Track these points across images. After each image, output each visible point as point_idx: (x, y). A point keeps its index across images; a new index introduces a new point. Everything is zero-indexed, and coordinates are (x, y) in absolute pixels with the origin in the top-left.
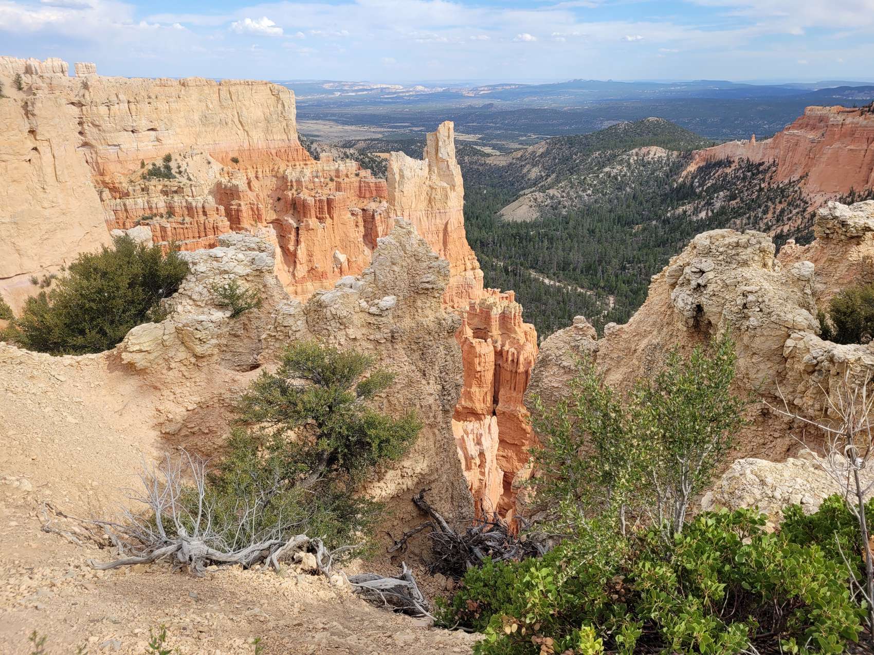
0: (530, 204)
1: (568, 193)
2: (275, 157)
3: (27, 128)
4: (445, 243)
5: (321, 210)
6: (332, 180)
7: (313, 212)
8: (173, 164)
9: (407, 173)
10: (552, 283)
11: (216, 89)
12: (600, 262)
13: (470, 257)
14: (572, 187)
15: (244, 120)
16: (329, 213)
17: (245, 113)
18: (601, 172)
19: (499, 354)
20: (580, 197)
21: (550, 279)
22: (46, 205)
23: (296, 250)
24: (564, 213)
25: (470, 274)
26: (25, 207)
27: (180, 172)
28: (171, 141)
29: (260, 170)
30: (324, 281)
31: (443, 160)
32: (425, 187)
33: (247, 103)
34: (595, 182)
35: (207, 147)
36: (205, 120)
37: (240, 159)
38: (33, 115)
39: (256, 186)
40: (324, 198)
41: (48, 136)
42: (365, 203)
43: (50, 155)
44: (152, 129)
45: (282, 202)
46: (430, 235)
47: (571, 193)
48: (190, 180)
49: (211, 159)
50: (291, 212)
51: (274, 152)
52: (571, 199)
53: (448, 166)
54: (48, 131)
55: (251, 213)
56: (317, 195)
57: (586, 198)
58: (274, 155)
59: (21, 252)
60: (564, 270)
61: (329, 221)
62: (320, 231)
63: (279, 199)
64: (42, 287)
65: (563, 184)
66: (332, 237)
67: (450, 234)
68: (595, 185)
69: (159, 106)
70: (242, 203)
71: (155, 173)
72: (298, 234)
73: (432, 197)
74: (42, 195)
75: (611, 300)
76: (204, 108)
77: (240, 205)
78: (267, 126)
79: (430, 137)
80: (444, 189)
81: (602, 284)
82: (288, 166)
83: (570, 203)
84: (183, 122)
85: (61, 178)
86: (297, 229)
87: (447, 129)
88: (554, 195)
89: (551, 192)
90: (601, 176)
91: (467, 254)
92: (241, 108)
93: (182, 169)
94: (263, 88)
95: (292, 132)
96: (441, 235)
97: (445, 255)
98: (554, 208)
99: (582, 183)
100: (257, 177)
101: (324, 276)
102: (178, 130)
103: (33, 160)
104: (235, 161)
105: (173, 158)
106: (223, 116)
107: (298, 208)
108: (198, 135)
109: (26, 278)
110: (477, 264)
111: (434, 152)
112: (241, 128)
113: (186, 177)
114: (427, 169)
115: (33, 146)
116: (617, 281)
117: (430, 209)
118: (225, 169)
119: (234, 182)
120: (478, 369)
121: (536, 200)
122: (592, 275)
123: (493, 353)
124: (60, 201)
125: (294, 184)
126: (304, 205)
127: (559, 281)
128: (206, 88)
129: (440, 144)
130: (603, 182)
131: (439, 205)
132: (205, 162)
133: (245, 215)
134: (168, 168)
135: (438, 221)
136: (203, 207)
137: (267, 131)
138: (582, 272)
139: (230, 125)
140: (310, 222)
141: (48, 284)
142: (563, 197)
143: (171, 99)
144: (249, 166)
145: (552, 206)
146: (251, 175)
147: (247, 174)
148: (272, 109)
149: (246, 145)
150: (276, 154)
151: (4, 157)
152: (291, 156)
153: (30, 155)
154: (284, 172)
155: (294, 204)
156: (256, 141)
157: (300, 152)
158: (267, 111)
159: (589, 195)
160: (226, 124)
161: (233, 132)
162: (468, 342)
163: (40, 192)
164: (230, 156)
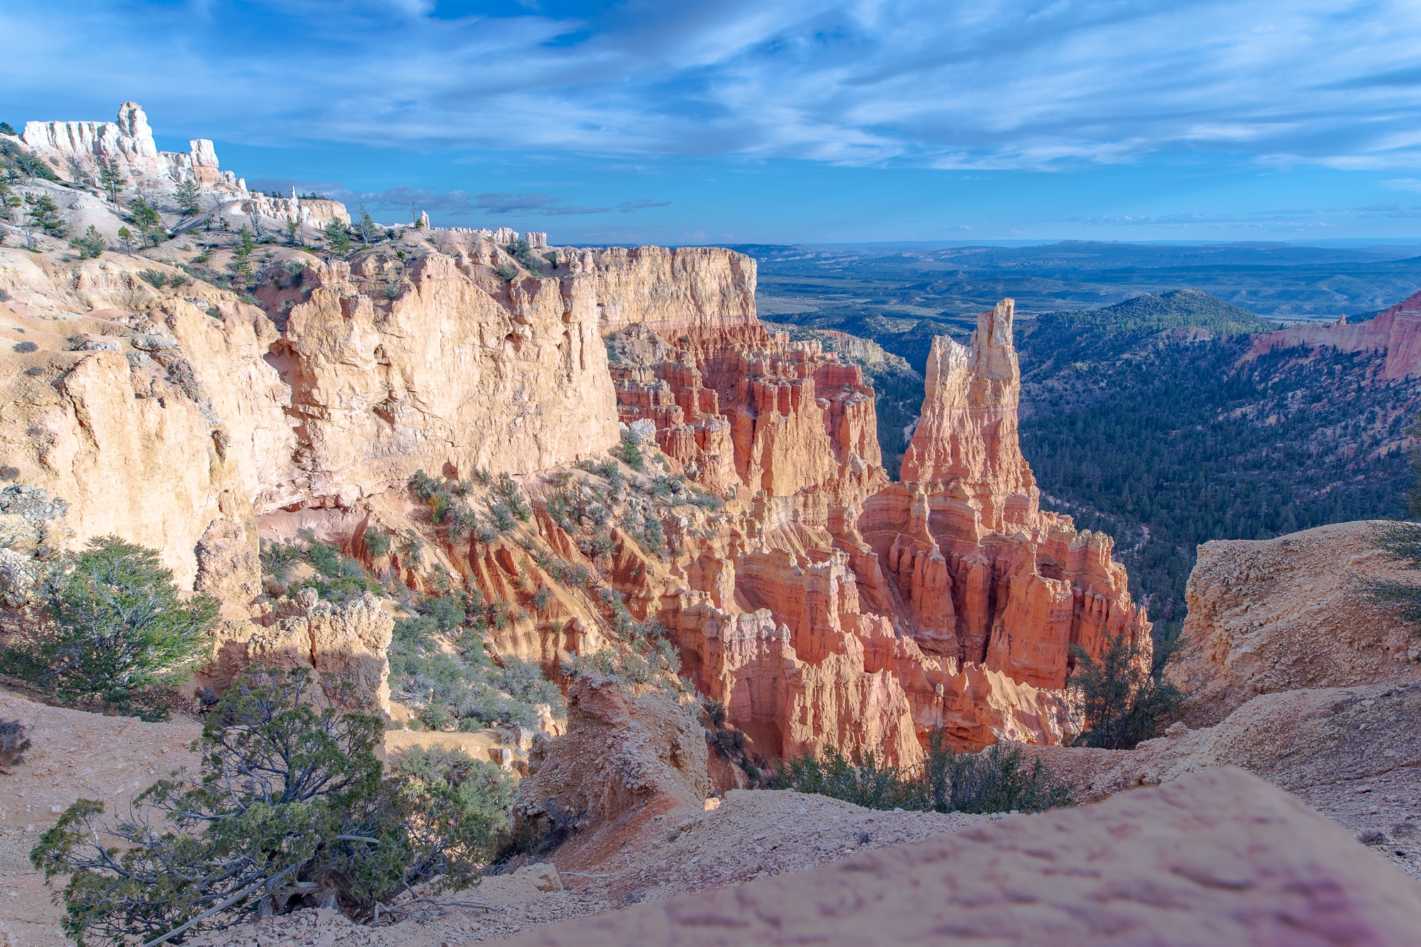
0: (1021, 397)
1: (1073, 384)
2: (728, 336)
3: (562, 309)
4: (994, 451)
5: (783, 400)
6: (794, 364)
7: (775, 402)
8: (617, 344)
9: (951, 361)
10: (1059, 502)
11: (669, 259)
13: (1023, 469)
15: (697, 293)
16: (794, 404)
17: (700, 285)
18: (1118, 360)
19: (1079, 601)
20: (1090, 391)
21: (1056, 497)
23: (750, 447)
24: (1068, 409)
25: (1022, 490)
26: (551, 396)
27: (625, 353)
28: (617, 318)
29: (711, 352)
30: (841, 492)
31: (997, 346)
32: (971, 380)
33: (702, 274)
34: (1110, 372)
35: (655, 325)
36: (655, 293)
37: (690, 339)
38: (570, 296)
39: (706, 370)
40: (787, 386)
41: (580, 318)
42: (833, 393)
43: (579, 339)
47: (1078, 385)
48: (635, 361)
49: (658, 338)
50: (747, 402)
51: (728, 330)
52: (1077, 392)
53: (1005, 353)
54: (581, 313)
55: (703, 401)
56: (780, 383)
57: (1098, 392)
58: (728, 333)
59: (542, 447)
60: (1072, 485)
61: (792, 414)
62: (782, 425)
63: (732, 386)
66: (795, 434)
67: (1001, 439)
68: (1110, 376)
70: (694, 390)
72: (754, 428)
73: (981, 392)
75: (1146, 529)
76: (655, 280)
77: (691, 392)
78: (723, 301)
79: (982, 318)
80: (997, 382)
81: (1130, 508)
82: (743, 347)
83: (1075, 398)
84: (631, 295)
85: (586, 366)
86: (754, 422)
87: (1006, 307)
88: (1053, 387)
89: (1049, 383)
90: (1117, 364)
91: (1020, 465)
92: (695, 279)
93: (627, 349)
94: (721, 257)
95: (750, 307)
96: (989, 441)
97: (993, 466)
98: (1054, 404)
100: (708, 360)
101: (841, 486)
102: (626, 305)
103: (563, 345)
104: (685, 340)
105: (618, 337)
106: (674, 289)
107: (755, 397)
108: (646, 311)
110: (1033, 479)
111: (985, 337)
112: (693, 302)
113: (631, 359)
114: (975, 358)
115: (564, 329)
116: (1152, 505)
117: (976, 407)
118: (673, 349)
119: (685, 364)
121: (1029, 392)
122: (1113, 493)
123: (1072, 599)
124: (582, 390)
125: (752, 368)
126: (764, 393)
127: (1068, 501)
128: (658, 258)
129: (996, 326)
130: (1119, 373)
131: (988, 402)
132: (653, 342)
133: (696, 404)
134: (612, 348)
135: (986, 422)
136: (657, 394)
137: (723, 305)
138: (1100, 490)
139: (681, 300)
140: (771, 415)
142: (1066, 390)
144: (699, 346)
145: (1050, 402)
146: (701, 357)
147: (696, 355)
148: (729, 280)
149: (698, 323)
150: (730, 332)
151: (539, 341)
152: (747, 336)
153: (561, 339)
154: (739, 353)
155: (751, 392)
156: (709, 318)
157: (758, 330)
158: (724, 283)
159: (1102, 389)
160: (678, 297)
161: (684, 307)
162: (1036, 582)
163: (565, 380)
164: (679, 335)
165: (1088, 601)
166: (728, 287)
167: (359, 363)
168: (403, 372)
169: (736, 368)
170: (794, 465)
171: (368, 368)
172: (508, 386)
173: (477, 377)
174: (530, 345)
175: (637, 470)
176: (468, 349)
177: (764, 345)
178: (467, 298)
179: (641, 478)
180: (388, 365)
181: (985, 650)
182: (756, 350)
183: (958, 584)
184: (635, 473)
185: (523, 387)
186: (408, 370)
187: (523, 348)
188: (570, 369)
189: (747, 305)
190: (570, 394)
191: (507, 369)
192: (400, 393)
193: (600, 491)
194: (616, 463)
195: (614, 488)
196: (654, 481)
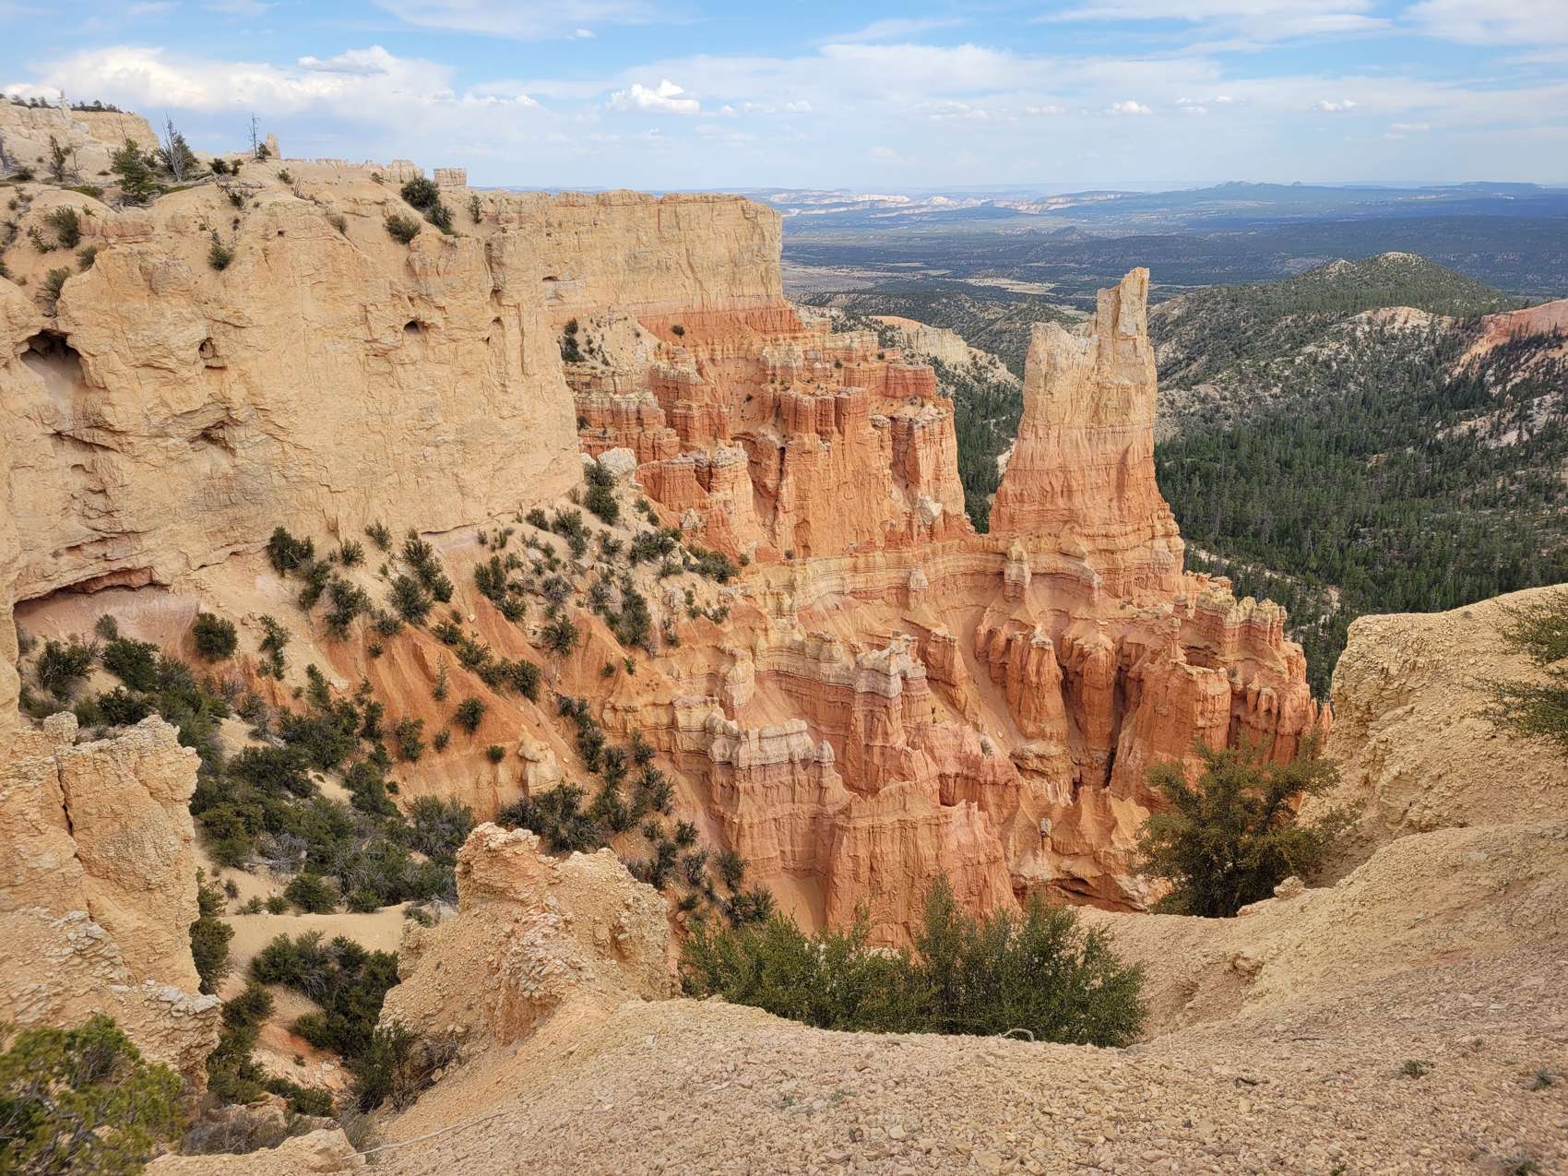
0: (1161, 410)
1: (1235, 391)
2: (743, 326)
3: (490, 285)
4: (1121, 487)
5: (823, 418)
6: (838, 365)
7: (811, 422)
8: (580, 337)
9: (1062, 361)
10: (1214, 558)
11: (654, 209)
12: (1306, 522)
13: (1162, 514)
14: (1241, 381)
15: (696, 261)
16: (838, 424)
17: (699, 250)
18: (1299, 354)
19: (1239, 697)
20: (1258, 399)
21: (1210, 551)
22: (505, 413)
23: (778, 488)
24: (1227, 427)
25: (1160, 544)
26: (478, 415)
27: (591, 351)
28: (578, 299)
29: (718, 348)
30: (905, 549)
31: (1127, 338)
32: (1089, 386)
33: (702, 233)
34: (1287, 373)
35: (634, 308)
36: (634, 262)
37: (686, 329)
38: (501, 264)
39: (711, 375)
40: (830, 397)
41: (517, 299)
42: (895, 407)
43: (517, 330)
44: (550, 278)
45: (754, 403)
46: (1094, 473)
47: (1241, 392)
48: (606, 363)
50: (771, 420)
51: (742, 316)
52: (1240, 403)
53: (1135, 347)
54: (519, 291)
55: (706, 421)
56: (819, 392)
57: (1270, 401)
58: (743, 321)
59: (466, 490)
60: (1233, 535)
61: (836, 437)
62: (821, 455)
63: (749, 398)
64: (493, 549)
65: (1224, 375)
66: (841, 466)
67: (1131, 471)
68: (1287, 378)
69: (563, 238)
70: (694, 405)
72: (782, 459)
73: (1102, 404)
74: (501, 397)
75: (1334, 594)
76: (634, 242)
77: (689, 408)
78: (734, 273)
79: (1104, 298)
80: (1125, 388)
81: (1314, 565)
82: (764, 340)
83: (1238, 410)
84: (598, 265)
85: (530, 371)
86: (783, 450)
87: (1137, 281)
88: (1207, 395)
89: (1202, 389)
90: (1298, 361)
91: (1156, 507)
92: (693, 241)
93: (595, 346)
94: (730, 206)
95: (774, 282)
96: (1113, 473)
97: (1120, 509)
98: (1207, 419)
99: (1262, 373)
100: (713, 360)
101: (905, 541)
102: (590, 279)
103: (494, 339)
104: (679, 331)
105: (580, 327)
106: (663, 255)
107: (784, 413)
108: (621, 288)
109: (470, 534)
110: (1175, 527)
111: (1109, 323)
112: (690, 275)
113: (600, 359)
114: (1094, 354)
115: (495, 316)
116: (1344, 560)
117: (1095, 426)
118: (664, 345)
119: (680, 367)
120: (1201, 723)
121: (1172, 403)
122: (1290, 545)
123: (1229, 694)
124: (525, 407)
125: (779, 372)
126: (796, 409)
127: (1227, 556)
128: (638, 208)
129: (1124, 308)
131: (1112, 418)
132: (632, 333)
133: (697, 425)
134: (572, 344)
135: (1109, 447)
136: (639, 412)
137: (734, 280)
138: (1271, 540)
139: (673, 271)
140: (806, 440)
141: (503, 545)
142: (1224, 399)
143: (582, 228)
145: (1203, 416)
147: (696, 353)
149: (697, 306)
150: (745, 319)
151: (458, 334)
153: (490, 330)
154: (758, 351)
155: (778, 407)
156: (713, 298)
157: (785, 316)
158: (735, 247)
159: (1275, 397)
161: (678, 282)
162: (1180, 672)
163: (498, 390)
164: (670, 324)
165: (1251, 698)
166: (741, 253)
167: (176, 366)
170: (839, 510)
172: (412, 401)
174: (442, 339)
175: (611, 523)
176: (347, 344)
177: (794, 338)
179: (616, 533)
181: (1109, 770)
182: (783, 346)
183: (1071, 677)
184: (606, 528)
186: (255, 376)
187: (432, 343)
188: (504, 374)
189: (770, 279)
191: (409, 376)
193: (555, 556)
194: (579, 513)
195: (578, 549)
196: (636, 539)
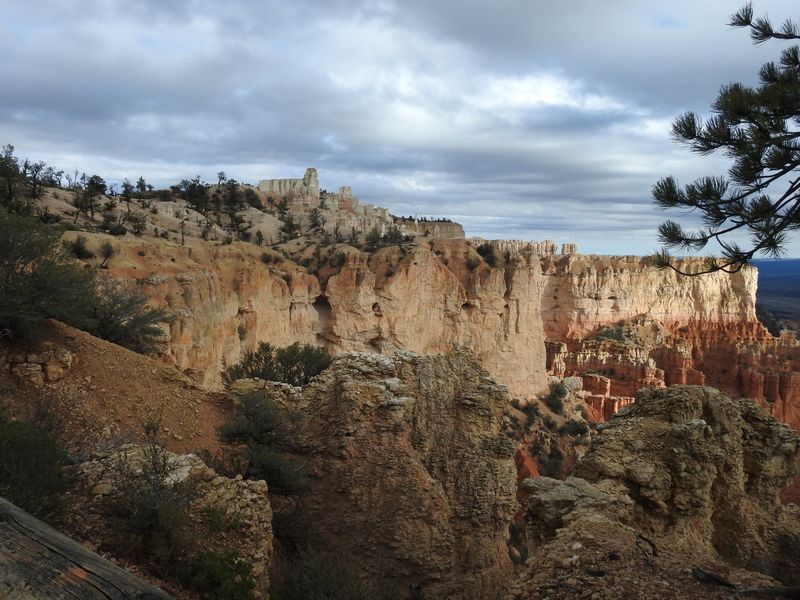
2: (726, 330)
3: (505, 290)
5: (771, 388)
8: (625, 329)
15: (699, 293)
16: (781, 393)
27: (629, 336)
28: (627, 309)
33: (704, 278)
35: (659, 316)
36: (661, 291)
37: (689, 329)
38: (511, 281)
40: (777, 376)
41: (518, 297)
43: (516, 311)
44: (613, 298)
45: (726, 374)
48: (637, 343)
49: (660, 326)
50: (735, 386)
51: (726, 324)
54: (519, 293)
55: (690, 380)
61: (779, 401)
63: (724, 371)
69: (622, 278)
71: (608, 334)
74: (504, 341)
76: (662, 281)
78: (723, 301)
82: (739, 339)
84: (641, 292)
85: (520, 330)
92: (698, 282)
93: (632, 333)
95: (749, 307)
100: (704, 348)
102: (635, 299)
103: (504, 315)
104: (684, 330)
105: (626, 323)
106: (679, 289)
107: (743, 383)
108: (652, 305)
113: (634, 341)
115: (505, 304)
118: (673, 336)
119: (679, 349)
124: (516, 347)
125: (743, 358)
126: (751, 380)
134: (620, 332)
136: (643, 369)
137: (722, 304)
139: (684, 297)
143: (633, 273)
144: (697, 336)
146: (698, 345)
147: (694, 343)
148: (729, 284)
149: (698, 318)
150: (728, 327)
151: (485, 310)
152: (744, 330)
153: (502, 310)
154: (734, 345)
155: (740, 377)
156: (708, 314)
157: (755, 327)
158: (725, 286)
160: (681, 296)
161: (687, 303)
163: (503, 339)
164: (680, 326)
166: (728, 289)
167: (360, 311)
168: (389, 320)
169: (730, 357)
171: (367, 316)
172: (461, 338)
173: (441, 330)
174: (478, 312)
175: (556, 413)
176: (436, 311)
177: (761, 340)
178: (439, 278)
179: (555, 417)
180: (381, 316)
182: (751, 343)
184: (552, 414)
185: (470, 341)
186: (393, 320)
187: (474, 314)
188: (507, 331)
189: (746, 305)
190: (505, 349)
191: (461, 327)
192: (385, 335)
193: (519, 422)
194: (537, 404)
195: (530, 422)
196: (567, 423)
